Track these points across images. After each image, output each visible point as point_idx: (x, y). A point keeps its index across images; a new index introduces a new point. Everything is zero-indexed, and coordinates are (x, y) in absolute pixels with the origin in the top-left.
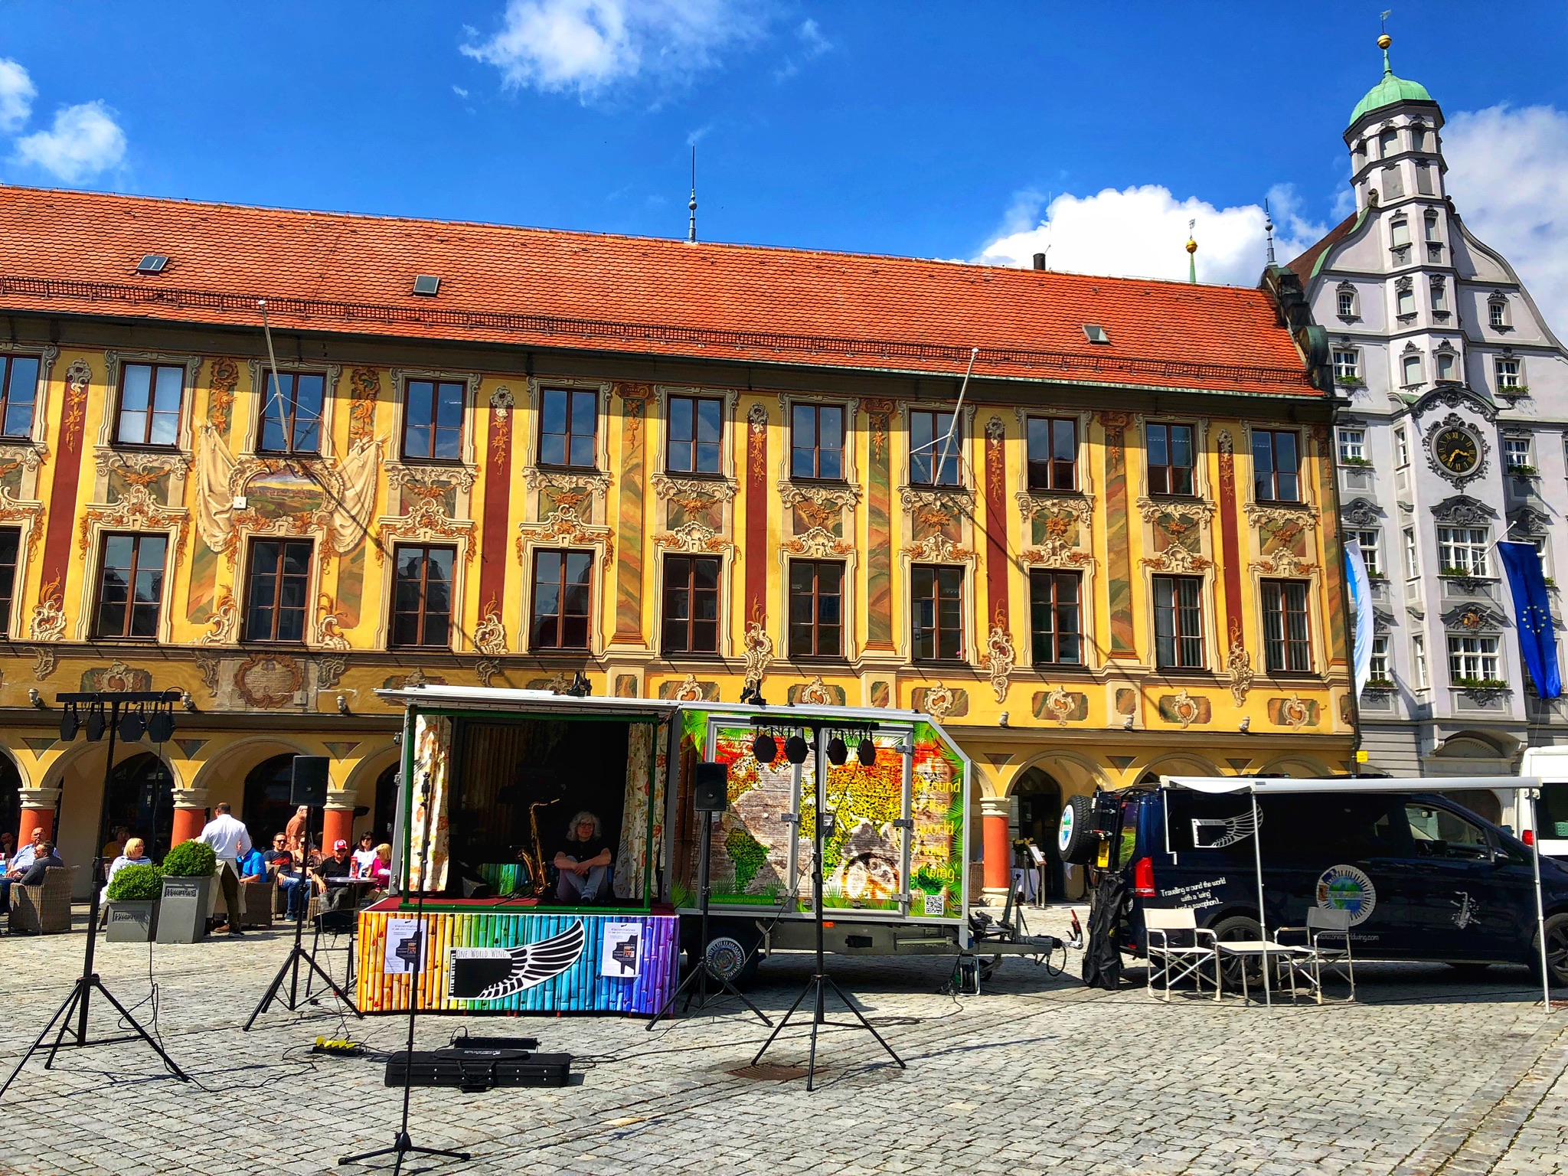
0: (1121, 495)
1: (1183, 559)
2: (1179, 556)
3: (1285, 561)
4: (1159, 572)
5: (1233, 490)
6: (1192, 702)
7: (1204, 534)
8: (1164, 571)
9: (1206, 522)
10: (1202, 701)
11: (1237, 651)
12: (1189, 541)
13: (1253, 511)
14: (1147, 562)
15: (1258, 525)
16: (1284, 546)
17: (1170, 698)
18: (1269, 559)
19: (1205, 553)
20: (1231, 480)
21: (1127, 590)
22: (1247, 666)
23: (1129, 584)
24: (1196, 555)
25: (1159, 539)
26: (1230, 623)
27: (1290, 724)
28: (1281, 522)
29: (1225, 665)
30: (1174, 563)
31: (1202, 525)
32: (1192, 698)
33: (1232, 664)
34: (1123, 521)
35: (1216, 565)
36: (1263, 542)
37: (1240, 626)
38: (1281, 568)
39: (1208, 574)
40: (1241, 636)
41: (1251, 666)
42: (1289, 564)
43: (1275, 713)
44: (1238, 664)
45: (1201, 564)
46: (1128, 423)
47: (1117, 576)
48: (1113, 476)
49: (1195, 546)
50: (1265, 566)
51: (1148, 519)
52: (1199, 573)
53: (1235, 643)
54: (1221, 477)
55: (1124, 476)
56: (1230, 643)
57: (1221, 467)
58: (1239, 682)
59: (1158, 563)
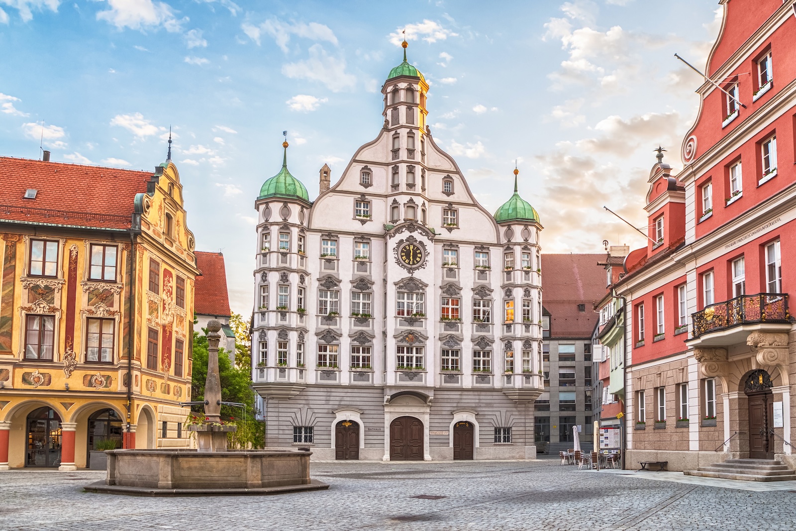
0: (12, 275)
1: (44, 307)
2: (42, 306)
3: (101, 309)
4: (29, 313)
5: (76, 275)
6: (41, 376)
7: (57, 296)
8: (32, 313)
9: (59, 290)
10: (47, 375)
11: (69, 352)
12: (48, 299)
13: (86, 284)
14: (23, 308)
15: (88, 291)
16: (102, 302)
17: (29, 374)
18: (93, 308)
19: (57, 304)
20: (75, 269)
21: (10, 322)
22: (74, 359)
23: (12, 319)
24: (51, 305)
25: (31, 297)
26: (67, 338)
27: (95, 386)
28: (101, 291)
29: (62, 358)
30: (38, 309)
31: (56, 291)
32: (41, 374)
33: (66, 358)
34: (12, 288)
35: (62, 310)
36: (89, 300)
37: (72, 340)
38: (99, 312)
39: (57, 315)
40: (72, 345)
41: (76, 359)
42: (103, 311)
43: (87, 382)
44: (69, 358)
45: (54, 310)
46: (19, 240)
47: (5, 315)
48: (8, 265)
49: (52, 301)
50: (90, 311)
51: (25, 287)
52: (52, 314)
53: (68, 348)
54: (70, 268)
55: (15, 266)
56: (66, 348)
57: (70, 263)
58: (68, 367)
59: (29, 309)
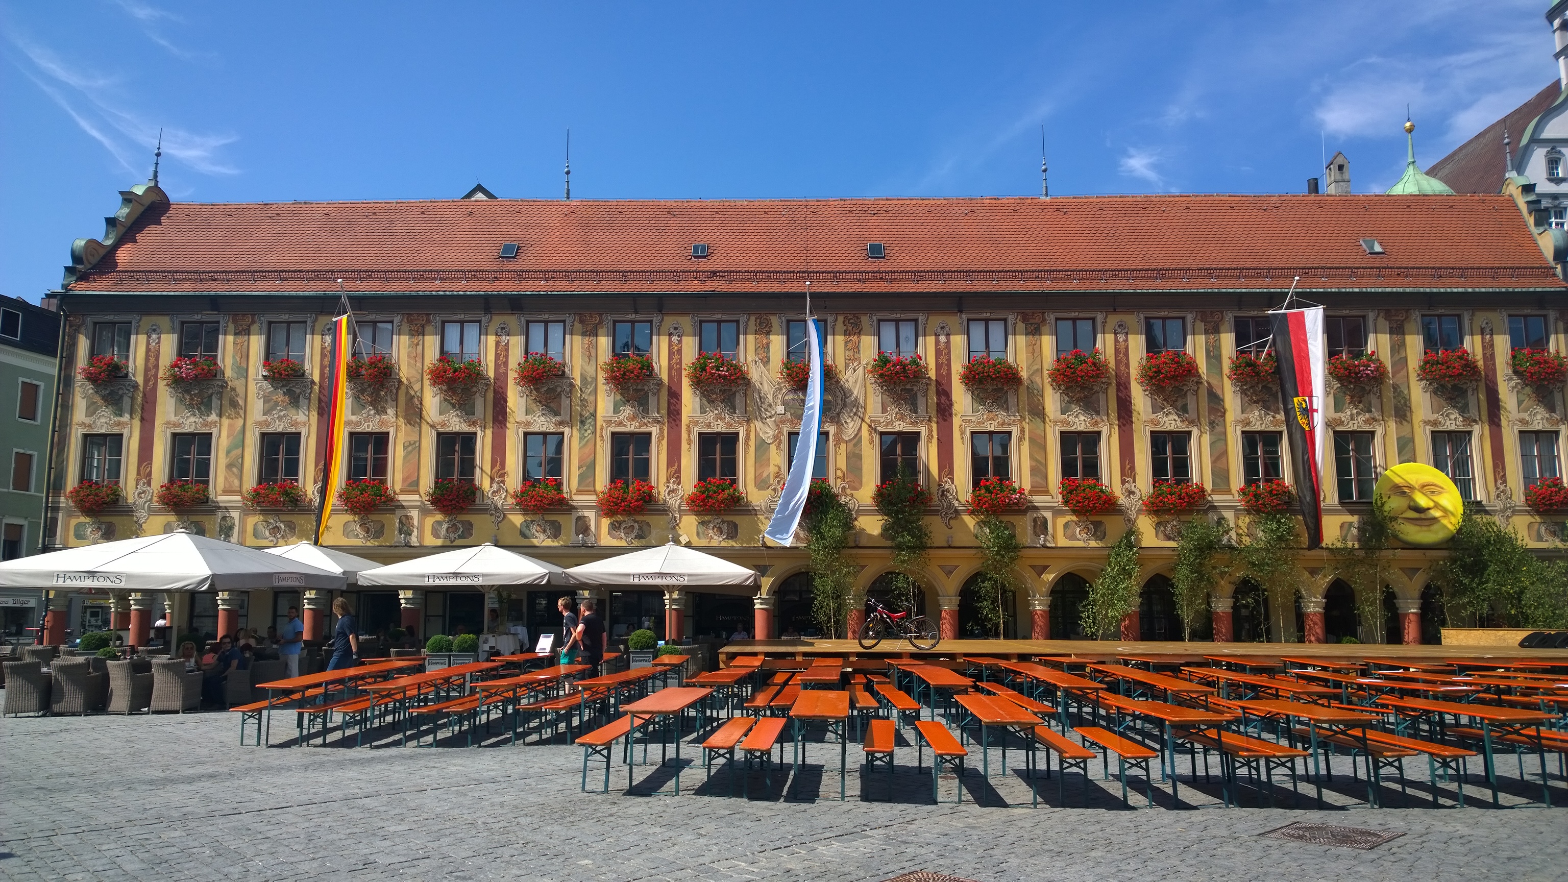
0: (1403, 373)
1: (1455, 419)
2: (1453, 417)
3: (1539, 417)
4: (1436, 429)
5: (1494, 364)
8: (1441, 429)
9: (1473, 390)
11: (1502, 487)
12: (1458, 406)
13: (1512, 378)
14: (1427, 423)
18: (1526, 416)
20: (1493, 355)
21: (1411, 445)
22: (1510, 498)
23: (1414, 439)
24: (1465, 415)
25: (1435, 405)
26: (1495, 466)
27: (1547, 541)
29: (1492, 498)
30: (1448, 423)
31: (1470, 393)
33: (1498, 497)
34: (1406, 392)
35: (1481, 423)
36: (1519, 403)
37: (1504, 468)
38: (1536, 422)
39: (1477, 430)
40: (1504, 475)
41: (1513, 498)
42: (1542, 419)
43: (1534, 533)
44: (1504, 497)
45: (1473, 421)
46: (1407, 317)
47: (1403, 434)
48: (1397, 358)
49: (1465, 408)
50: (1522, 421)
51: (1423, 391)
52: (1469, 429)
53: (1500, 481)
54: (1484, 355)
55: (1406, 358)
56: (1496, 481)
57: (1484, 347)
58: (1503, 510)
59: (1435, 423)
